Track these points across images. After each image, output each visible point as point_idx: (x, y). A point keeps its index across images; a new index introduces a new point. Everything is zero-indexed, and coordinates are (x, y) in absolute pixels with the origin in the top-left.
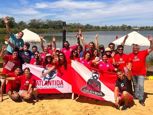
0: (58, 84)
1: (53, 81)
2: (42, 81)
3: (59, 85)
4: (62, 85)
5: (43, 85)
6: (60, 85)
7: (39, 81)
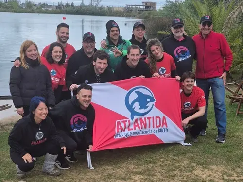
0: (158, 124)
4: (165, 125)
5: (132, 129)
7: (121, 121)
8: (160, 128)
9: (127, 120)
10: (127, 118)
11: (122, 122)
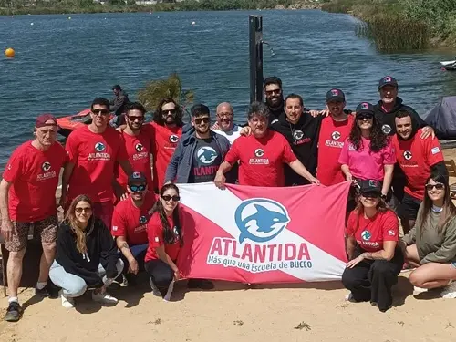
1: (272, 247)
2: (235, 242)
3: (296, 259)
6: (300, 258)
7: (222, 239)
8: (293, 261)
9: (233, 240)
10: (233, 238)
11: (224, 240)
